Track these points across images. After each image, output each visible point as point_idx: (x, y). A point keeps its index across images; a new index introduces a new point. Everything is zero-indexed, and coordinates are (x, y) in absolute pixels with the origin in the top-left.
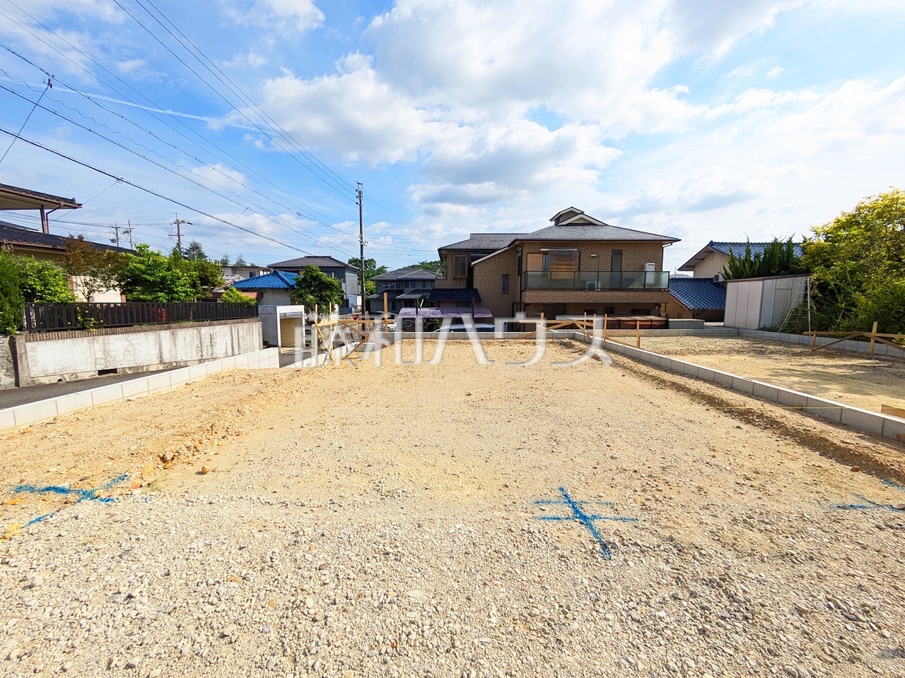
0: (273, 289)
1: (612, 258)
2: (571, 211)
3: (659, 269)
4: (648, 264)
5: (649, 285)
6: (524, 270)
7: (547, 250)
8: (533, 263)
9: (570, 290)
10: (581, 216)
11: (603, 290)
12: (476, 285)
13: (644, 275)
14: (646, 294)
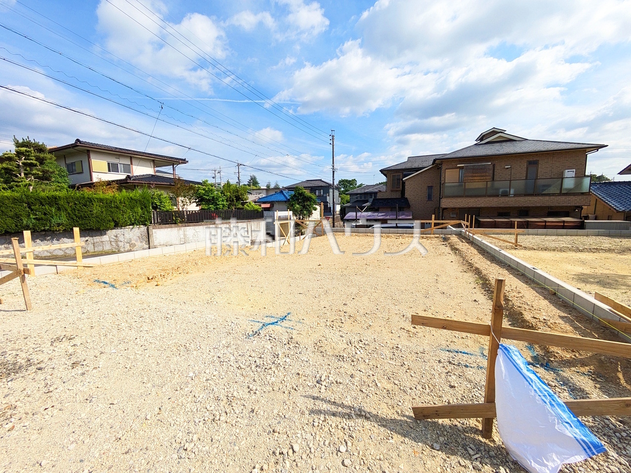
0: (278, 202)
1: (527, 168)
2: (493, 131)
3: (581, 174)
4: (567, 171)
5: (566, 189)
6: (442, 182)
7: (463, 165)
8: (451, 176)
9: (484, 196)
10: (500, 134)
11: (515, 195)
12: (407, 195)
13: (560, 182)
14: (563, 198)
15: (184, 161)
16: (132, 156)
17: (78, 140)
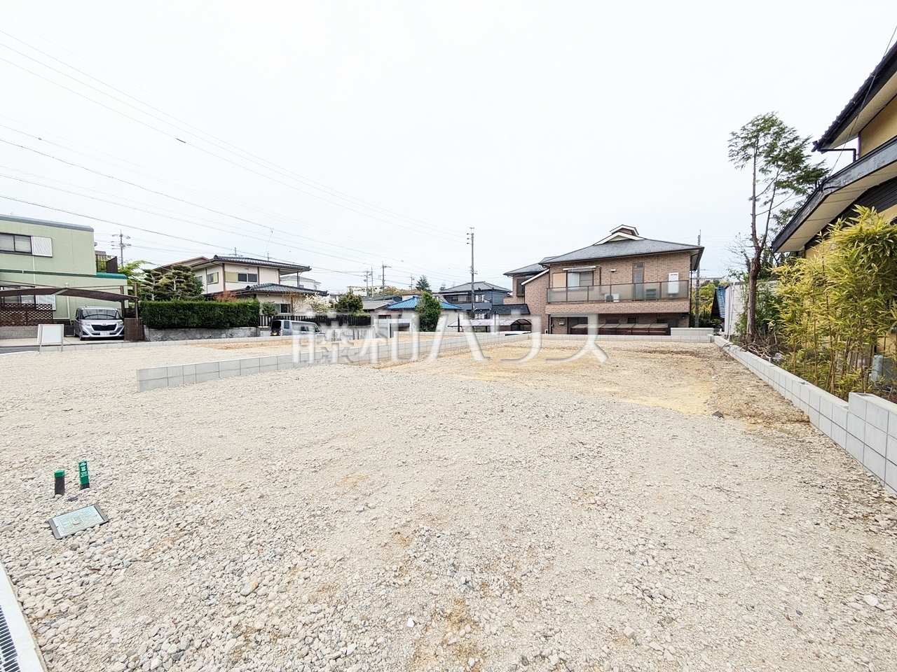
1: (633, 272)
2: (623, 229)
4: (670, 274)
7: (571, 269)
10: (618, 233)
12: (527, 302)
14: (662, 303)
15: (308, 269)
16: (259, 266)
17: (216, 256)
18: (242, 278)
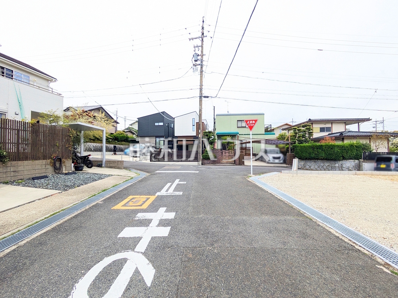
15: (368, 120)
16: (332, 122)
17: (310, 119)
18: (322, 130)
